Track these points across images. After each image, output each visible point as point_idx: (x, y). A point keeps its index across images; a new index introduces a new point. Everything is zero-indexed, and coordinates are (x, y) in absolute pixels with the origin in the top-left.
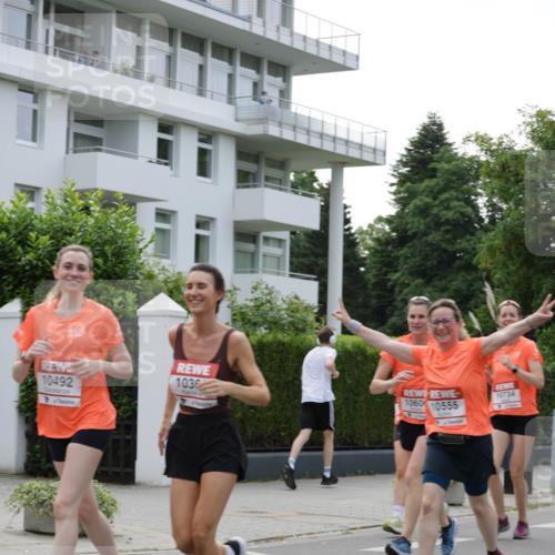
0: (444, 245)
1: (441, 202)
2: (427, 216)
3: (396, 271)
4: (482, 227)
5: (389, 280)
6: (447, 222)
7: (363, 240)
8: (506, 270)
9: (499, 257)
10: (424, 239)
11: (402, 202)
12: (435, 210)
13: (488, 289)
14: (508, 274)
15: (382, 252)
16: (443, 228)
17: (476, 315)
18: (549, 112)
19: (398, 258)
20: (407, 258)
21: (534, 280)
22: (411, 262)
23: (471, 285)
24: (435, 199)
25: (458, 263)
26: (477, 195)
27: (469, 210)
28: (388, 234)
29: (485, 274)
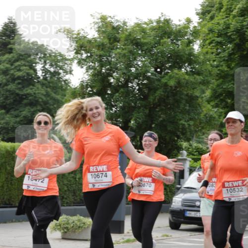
1: (16, 67)
2: (8, 75)
4: (39, 82)
6: (19, 78)
12: (12, 72)
16: (16, 82)
24: (12, 65)
27: (32, 71)
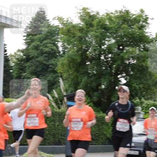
0: (45, 62)
1: (44, 44)
3: (25, 72)
4: (60, 55)
5: (22, 76)
6: (46, 53)
7: (12, 59)
8: (68, 73)
9: (66, 68)
10: (37, 59)
11: (28, 44)
12: (41, 48)
13: (61, 81)
14: (69, 75)
15: (20, 64)
16: (44, 55)
17: (56, 91)
18: (87, 8)
19: (25, 67)
20: (30, 67)
21: (80, 77)
22: (31, 68)
23: (55, 79)
24: (41, 43)
25: (50, 69)
26: (58, 41)
27: (55, 48)
28: (22, 56)
29: (60, 75)
